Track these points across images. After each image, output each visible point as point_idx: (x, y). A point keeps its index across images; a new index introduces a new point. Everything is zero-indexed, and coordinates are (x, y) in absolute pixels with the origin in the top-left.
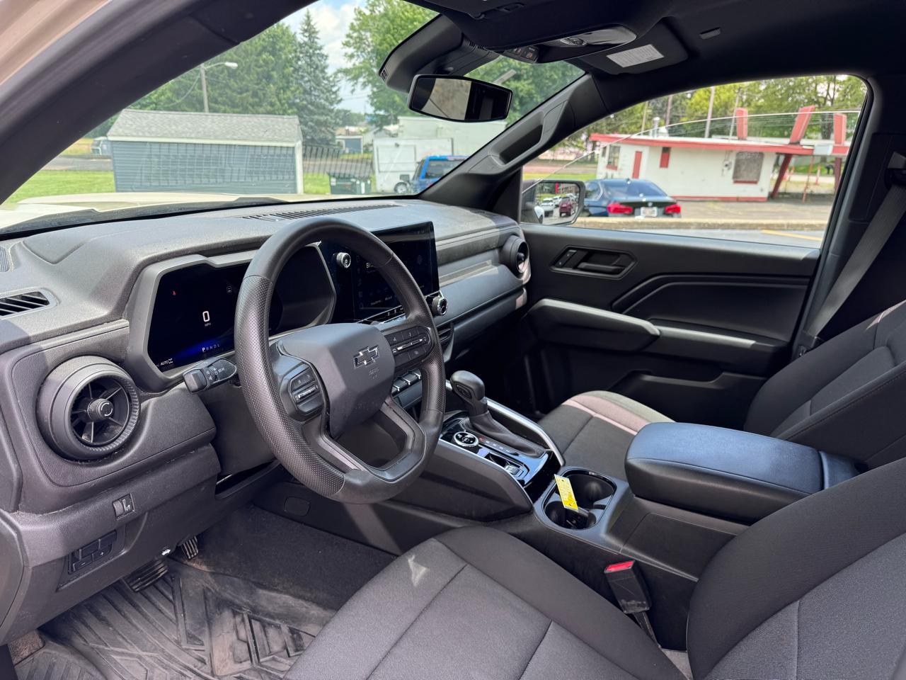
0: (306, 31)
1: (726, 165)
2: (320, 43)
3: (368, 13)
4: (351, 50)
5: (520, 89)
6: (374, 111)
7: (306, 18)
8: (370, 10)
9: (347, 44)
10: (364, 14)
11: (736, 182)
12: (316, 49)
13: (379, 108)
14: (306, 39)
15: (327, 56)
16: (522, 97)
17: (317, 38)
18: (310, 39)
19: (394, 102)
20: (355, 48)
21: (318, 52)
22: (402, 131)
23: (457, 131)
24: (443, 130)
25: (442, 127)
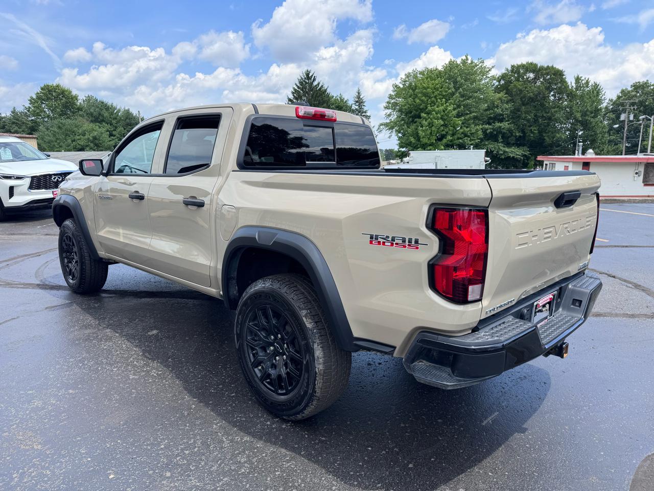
0: (357, 102)
1: (637, 173)
2: (365, 109)
3: (401, 86)
4: (389, 111)
5: (502, 127)
6: (398, 149)
7: (357, 94)
8: (403, 84)
9: (386, 108)
10: (399, 87)
11: (645, 185)
12: (363, 113)
13: (401, 147)
14: (357, 107)
15: (369, 117)
16: (504, 133)
17: (364, 106)
18: (359, 107)
19: (411, 142)
20: (392, 109)
21: (364, 114)
22: (412, 161)
23: (450, 158)
24: (440, 158)
25: (439, 156)
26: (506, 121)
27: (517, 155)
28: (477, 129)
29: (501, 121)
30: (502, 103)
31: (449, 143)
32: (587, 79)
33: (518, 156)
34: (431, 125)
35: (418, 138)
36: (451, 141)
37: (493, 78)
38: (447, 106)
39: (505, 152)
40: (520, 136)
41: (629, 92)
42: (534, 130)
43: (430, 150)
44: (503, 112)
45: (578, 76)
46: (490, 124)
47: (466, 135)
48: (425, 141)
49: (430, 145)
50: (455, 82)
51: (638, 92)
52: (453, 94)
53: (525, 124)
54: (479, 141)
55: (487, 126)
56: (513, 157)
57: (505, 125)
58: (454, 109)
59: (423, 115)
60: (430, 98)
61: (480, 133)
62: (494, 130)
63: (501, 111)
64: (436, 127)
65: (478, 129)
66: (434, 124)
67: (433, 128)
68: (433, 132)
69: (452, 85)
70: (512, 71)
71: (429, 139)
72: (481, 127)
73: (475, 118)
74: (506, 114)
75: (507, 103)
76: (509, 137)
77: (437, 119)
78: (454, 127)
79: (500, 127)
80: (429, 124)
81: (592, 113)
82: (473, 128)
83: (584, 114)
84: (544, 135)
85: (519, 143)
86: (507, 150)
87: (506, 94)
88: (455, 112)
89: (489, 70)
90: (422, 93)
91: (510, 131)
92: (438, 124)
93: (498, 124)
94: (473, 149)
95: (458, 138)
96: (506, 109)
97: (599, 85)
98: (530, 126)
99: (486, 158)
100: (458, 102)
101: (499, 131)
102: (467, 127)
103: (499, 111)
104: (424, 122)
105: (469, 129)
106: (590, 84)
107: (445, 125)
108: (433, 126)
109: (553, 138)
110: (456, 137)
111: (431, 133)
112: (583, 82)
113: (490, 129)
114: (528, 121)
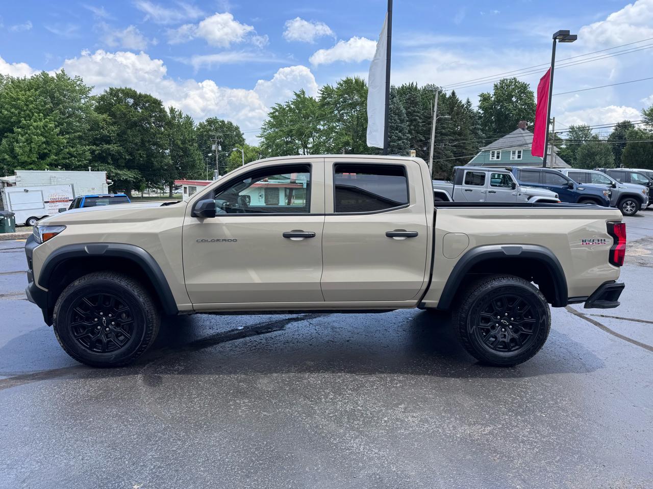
1: (260, 196)
5: (111, 149)
22: (20, 181)
23: (67, 179)
24: (56, 179)
25: (55, 177)
26: (114, 144)
27: (130, 177)
28: (84, 150)
29: (109, 142)
30: (107, 124)
31: (53, 162)
32: (179, 111)
33: (131, 179)
34: (29, 141)
35: (14, 156)
36: (56, 160)
37: (93, 98)
38: (47, 122)
39: (117, 174)
40: (129, 159)
41: (205, 126)
42: (143, 154)
43: (32, 169)
44: (110, 134)
45: (172, 108)
46: (97, 145)
47: (72, 156)
48: (24, 158)
49: (31, 164)
50: (52, 97)
51: (212, 127)
52: (51, 110)
53: (133, 147)
54: (88, 162)
55: (94, 147)
56: (126, 179)
57: (113, 148)
58: (56, 127)
59: (15, 129)
60: (22, 110)
61: (88, 154)
62: (102, 152)
63: (108, 133)
64: (36, 144)
65: (86, 149)
66: (33, 140)
67: (33, 145)
68: (32, 149)
69: (49, 100)
70: (111, 94)
71: (28, 157)
72: (88, 147)
73: (80, 137)
74: (113, 136)
75: (112, 125)
76: (118, 159)
77: (37, 135)
78: (58, 145)
79: (109, 149)
80: (27, 140)
81: (189, 142)
82: (80, 148)
83: (184, 142)
84: (153, 160)
85: (129, 166)
86: (119, 172)
87: (109, 116)
88: (57, 130)
89: (89, 90)
90: (9, 103)
91: (119, 153)
92: (38, 141)
93: (106, 146)
94: (91, 171)
95: (64, 158)
96: (112, 131)
97: (190, 118)
98: (138, 150)
99: (108, 180)
100: (59, 119)
101: (108, 153)
102: (72, 147)
103: (105, 132)
104: (20, 137)
105: (74, 149)
106: (183, 116)
107: (47, 143)
108: (32, 142)
109: (161, 163)
110: (61, 156)
111: (30, 150)
112: (177, 113)
113: (98, 150)
114: (136, 144)
